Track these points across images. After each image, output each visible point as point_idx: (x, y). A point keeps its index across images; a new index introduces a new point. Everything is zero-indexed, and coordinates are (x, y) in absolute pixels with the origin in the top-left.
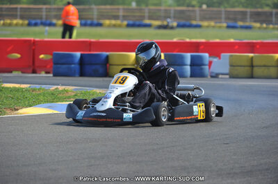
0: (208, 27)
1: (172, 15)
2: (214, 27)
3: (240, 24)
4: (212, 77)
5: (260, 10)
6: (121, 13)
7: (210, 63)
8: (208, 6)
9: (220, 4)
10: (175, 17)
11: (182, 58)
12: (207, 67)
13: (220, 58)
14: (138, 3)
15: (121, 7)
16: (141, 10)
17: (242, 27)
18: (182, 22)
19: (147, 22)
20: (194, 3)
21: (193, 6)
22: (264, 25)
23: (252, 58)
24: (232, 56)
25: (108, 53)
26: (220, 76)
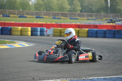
0: (46, 18)
1: (34, 14)
2: (48, 18)
3: (57, 17)
4: (47, 36)
5: (64, 12)
6: (17, 13)
7: (47, 31)
8: (46, 11)
9: (50, 10)
10: (35, 14)
11: (37, 29)
12: (45, 32)
13: (50, 29)
14: (23, 9)
15: (17, 10)
16: (23, 12)
17: (58, 18)
18: (38, 16)
19: (25, 16)
20: (42, 10)
21: (41, 11)
22: (65, 18)
23: (61, 30)
24: (54, 29)
25: (11, 27)
26: (50, 36)
